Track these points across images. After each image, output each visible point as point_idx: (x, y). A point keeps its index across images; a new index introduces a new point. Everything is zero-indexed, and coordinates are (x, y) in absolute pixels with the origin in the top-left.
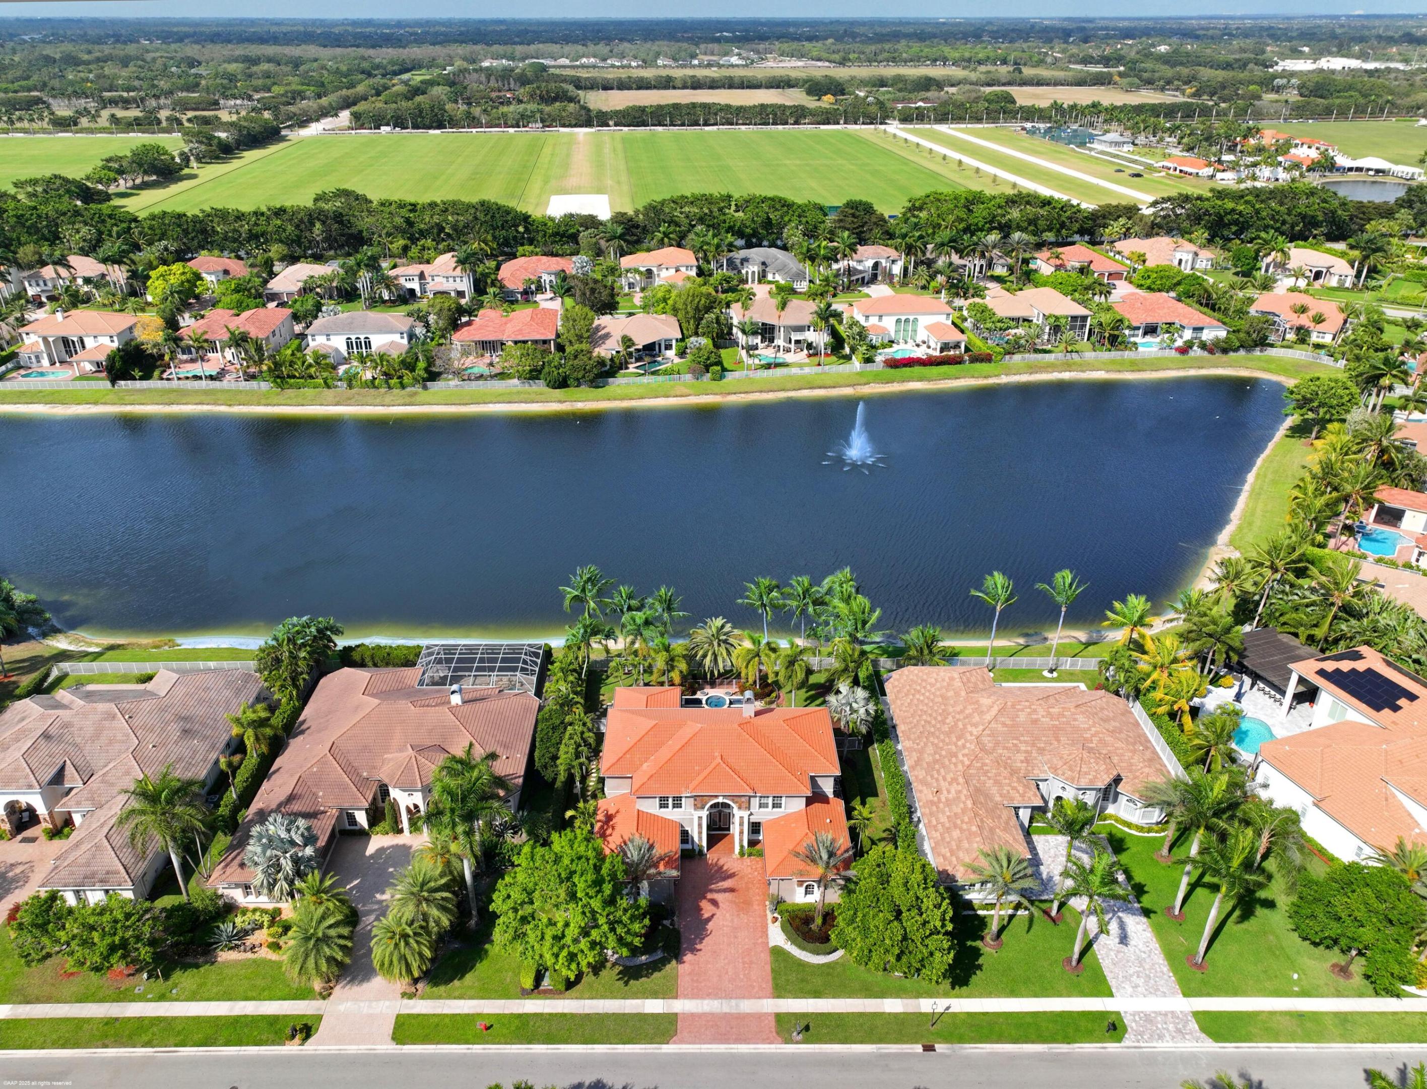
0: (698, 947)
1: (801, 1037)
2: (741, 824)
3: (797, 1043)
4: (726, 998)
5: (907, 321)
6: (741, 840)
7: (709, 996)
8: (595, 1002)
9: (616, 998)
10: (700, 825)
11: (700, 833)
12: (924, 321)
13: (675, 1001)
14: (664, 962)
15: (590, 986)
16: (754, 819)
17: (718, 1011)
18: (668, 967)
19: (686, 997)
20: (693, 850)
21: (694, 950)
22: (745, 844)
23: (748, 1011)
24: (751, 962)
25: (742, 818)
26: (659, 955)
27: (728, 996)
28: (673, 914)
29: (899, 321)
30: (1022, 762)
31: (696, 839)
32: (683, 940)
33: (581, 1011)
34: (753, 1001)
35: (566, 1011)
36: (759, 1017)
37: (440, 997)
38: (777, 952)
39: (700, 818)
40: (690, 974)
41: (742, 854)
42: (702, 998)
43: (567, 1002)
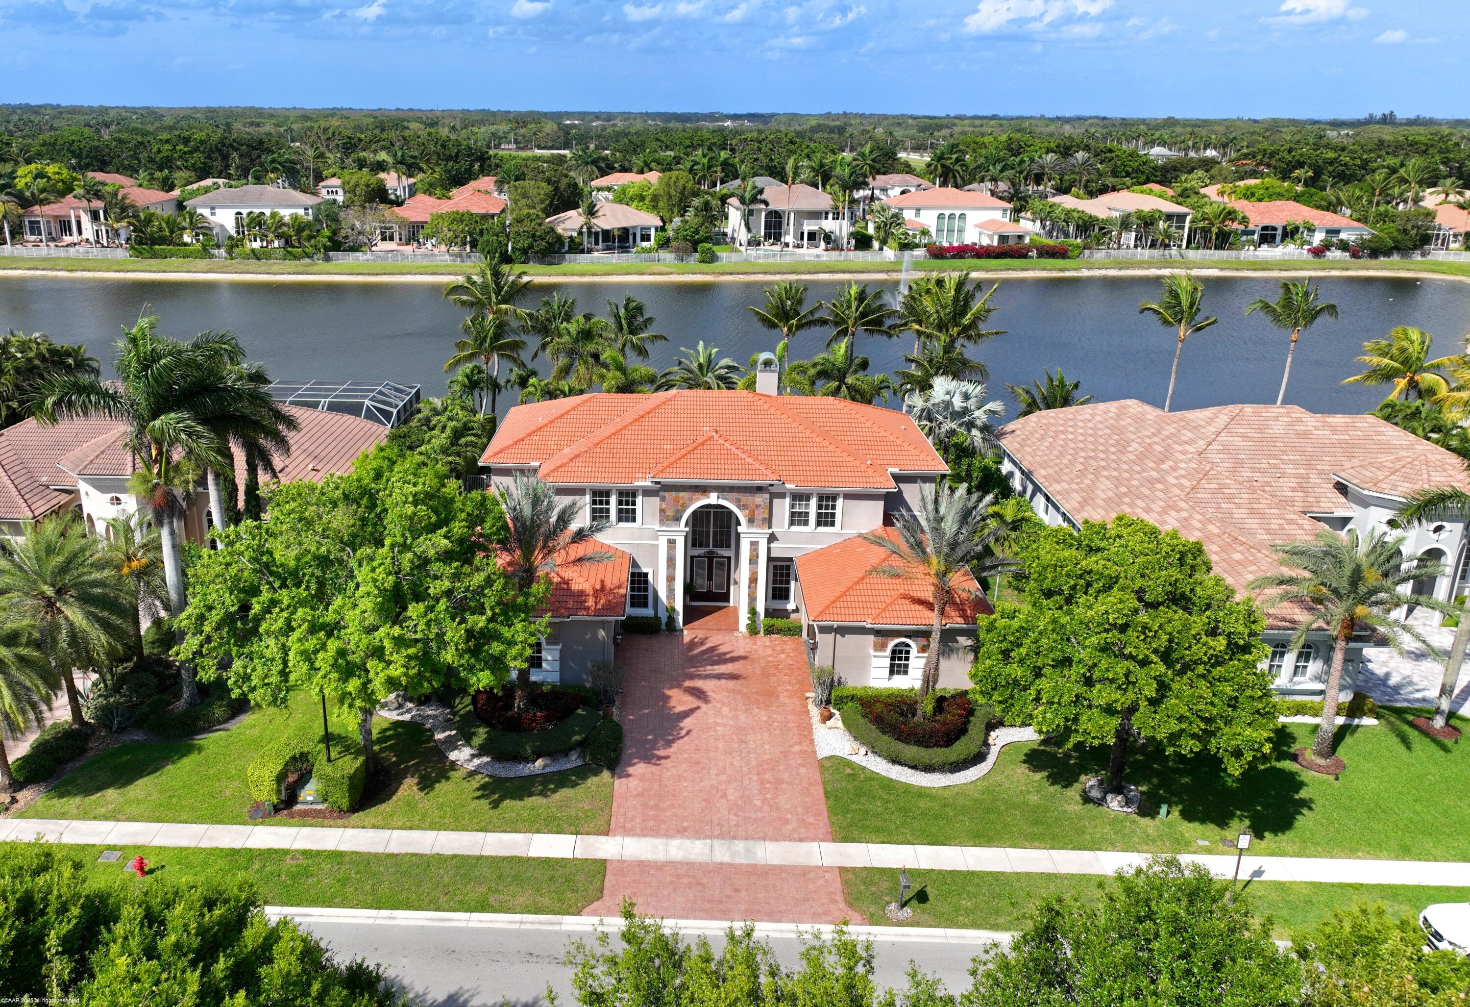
0: (661, 753)
1: (907, 912)
2: (753, 560)
3: (900, 924)
4: (721, 836)
5: (952, 216)
6: (752, 599)
7: (682, 832)
8: (416, 834)
9: (465, 829)
10: (671, 561)
11: (671, 579)
12: (974, 217)
13: (602, 839)
14: (583, 773)
15: (410, 805)
16: (780, 550)
17: (701, 859)
18: (593, 781)
19: (628, 832)
20: (656, 618)
21: (649, 757)
22: (761, 608)
23: (775, 862)
24: (779, 781)
25: (754, 545)
26: (574, 761)
27: (729, 834)
28: (612, 702)
29: (941, 217)
30: (1293, 490)
31: (663, 594)
32: (627, 742)
33: (380, 849)
34: (786, 845)
35: (343, 847)
36: (804, 873)
37: (63, 816)
38: (837, 764)
39: (672, 543)
40: (640, 795)
41: (753, 630)
42: (668, 835)
43: (350, 832)
